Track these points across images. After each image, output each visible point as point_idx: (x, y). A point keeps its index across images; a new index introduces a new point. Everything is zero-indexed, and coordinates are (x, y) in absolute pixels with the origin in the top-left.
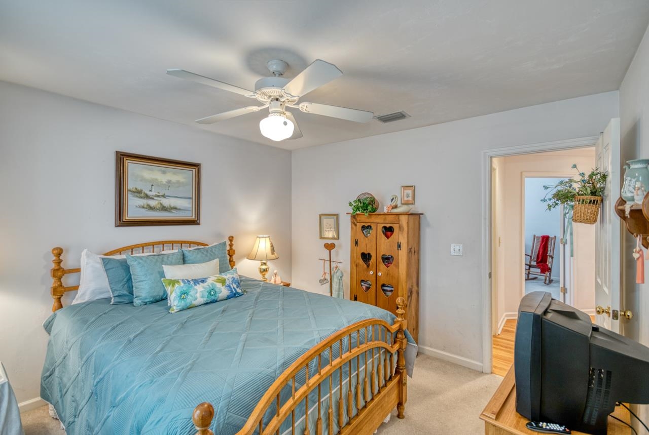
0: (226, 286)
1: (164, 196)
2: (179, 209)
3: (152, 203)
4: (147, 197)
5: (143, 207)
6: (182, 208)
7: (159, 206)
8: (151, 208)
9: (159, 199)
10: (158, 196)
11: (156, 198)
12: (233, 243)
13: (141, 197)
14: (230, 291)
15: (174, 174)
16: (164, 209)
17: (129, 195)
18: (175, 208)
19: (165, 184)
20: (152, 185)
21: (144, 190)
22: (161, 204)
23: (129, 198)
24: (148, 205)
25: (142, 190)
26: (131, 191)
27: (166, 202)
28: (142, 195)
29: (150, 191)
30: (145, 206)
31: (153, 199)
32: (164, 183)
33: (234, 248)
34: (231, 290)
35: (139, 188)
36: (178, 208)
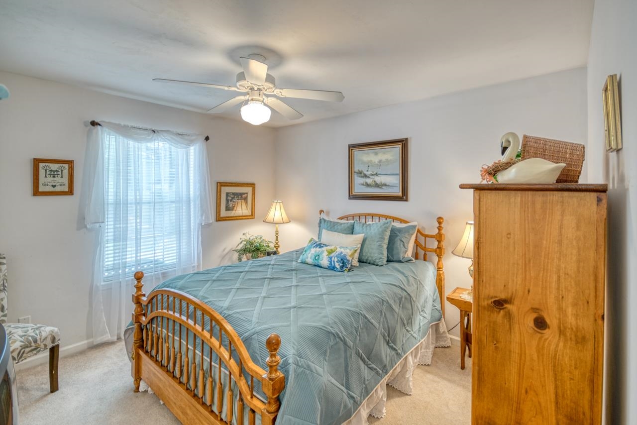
0: (329, 257)
1: (376, 174)
2: (388, 186)
3: (369, 181)
4: (365, 176)
5: (363, 185)
6: (390, 185)
7: (373, 183)
8: (368, 185)
9: (373, 177)
10: (372, 175)
11: (371, 177)
12: (442, 225)
13: (362, 177)
14: (329, 263)
15: (384, 153)
16: (377, 185)
17: (355, 176)
18: (385, 185)
19: (377, 164)
20: (369, 166)
21: (363, 171)
22: (375, 181)
23: (355, 178)
24: (366, 183)
25: (362, 171)
26: (356, 173)
27: (379, 179)
28: (363, 175)
29: (368, 171)
30: (364, 184)
31: (369, 177)
32: (377, 162)
33: (443, 232)
34: (331, 262)
35: (361, 170)
36: (387, 184)
